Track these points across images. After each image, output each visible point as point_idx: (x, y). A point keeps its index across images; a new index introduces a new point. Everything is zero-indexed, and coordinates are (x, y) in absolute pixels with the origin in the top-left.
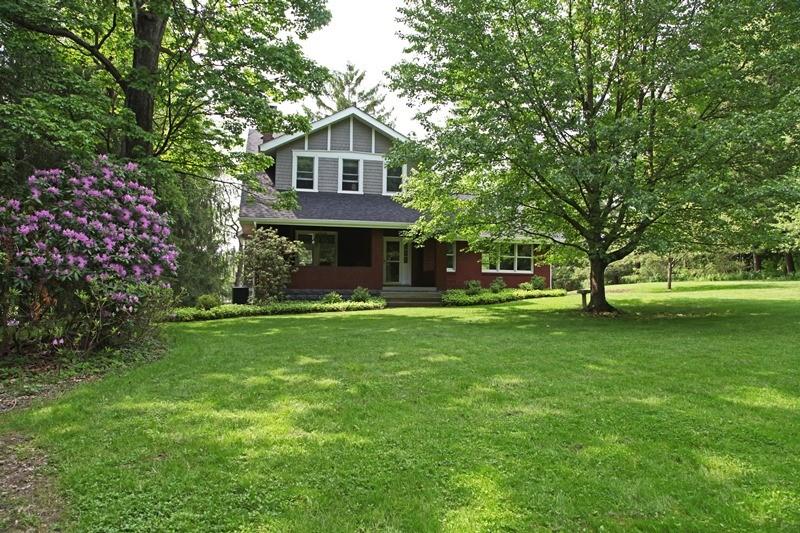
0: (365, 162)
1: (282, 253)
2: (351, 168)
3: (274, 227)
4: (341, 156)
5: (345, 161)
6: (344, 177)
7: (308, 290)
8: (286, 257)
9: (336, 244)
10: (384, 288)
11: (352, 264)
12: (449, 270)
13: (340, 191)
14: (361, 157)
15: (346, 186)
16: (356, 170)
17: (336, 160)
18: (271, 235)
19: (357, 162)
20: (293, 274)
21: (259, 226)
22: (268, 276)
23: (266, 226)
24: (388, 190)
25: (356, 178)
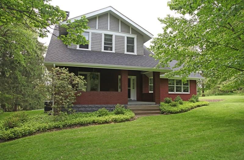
0: (116, 36)
1: (71, 83)
2: (108, 39)
3: (66, 67)
4: (103, 32)
5: (105, 35)
6: (105, 44)
7: (86, 106)
8: (73, 86)
9: (100, 79)
10: (129, 103)
11: (107, 90)
12: (150, 92)
13: (103, 50)
14: (114, 34)
15: (106, 48)
16: (111, 40)
17: (101, 35)
18: (64, 71)
19: (111, 36)
20: (77, 97)
21: (56, 67)
22: (61, 99)
23: (61, 67)
24: (127, 51)
25: (111, 44)
